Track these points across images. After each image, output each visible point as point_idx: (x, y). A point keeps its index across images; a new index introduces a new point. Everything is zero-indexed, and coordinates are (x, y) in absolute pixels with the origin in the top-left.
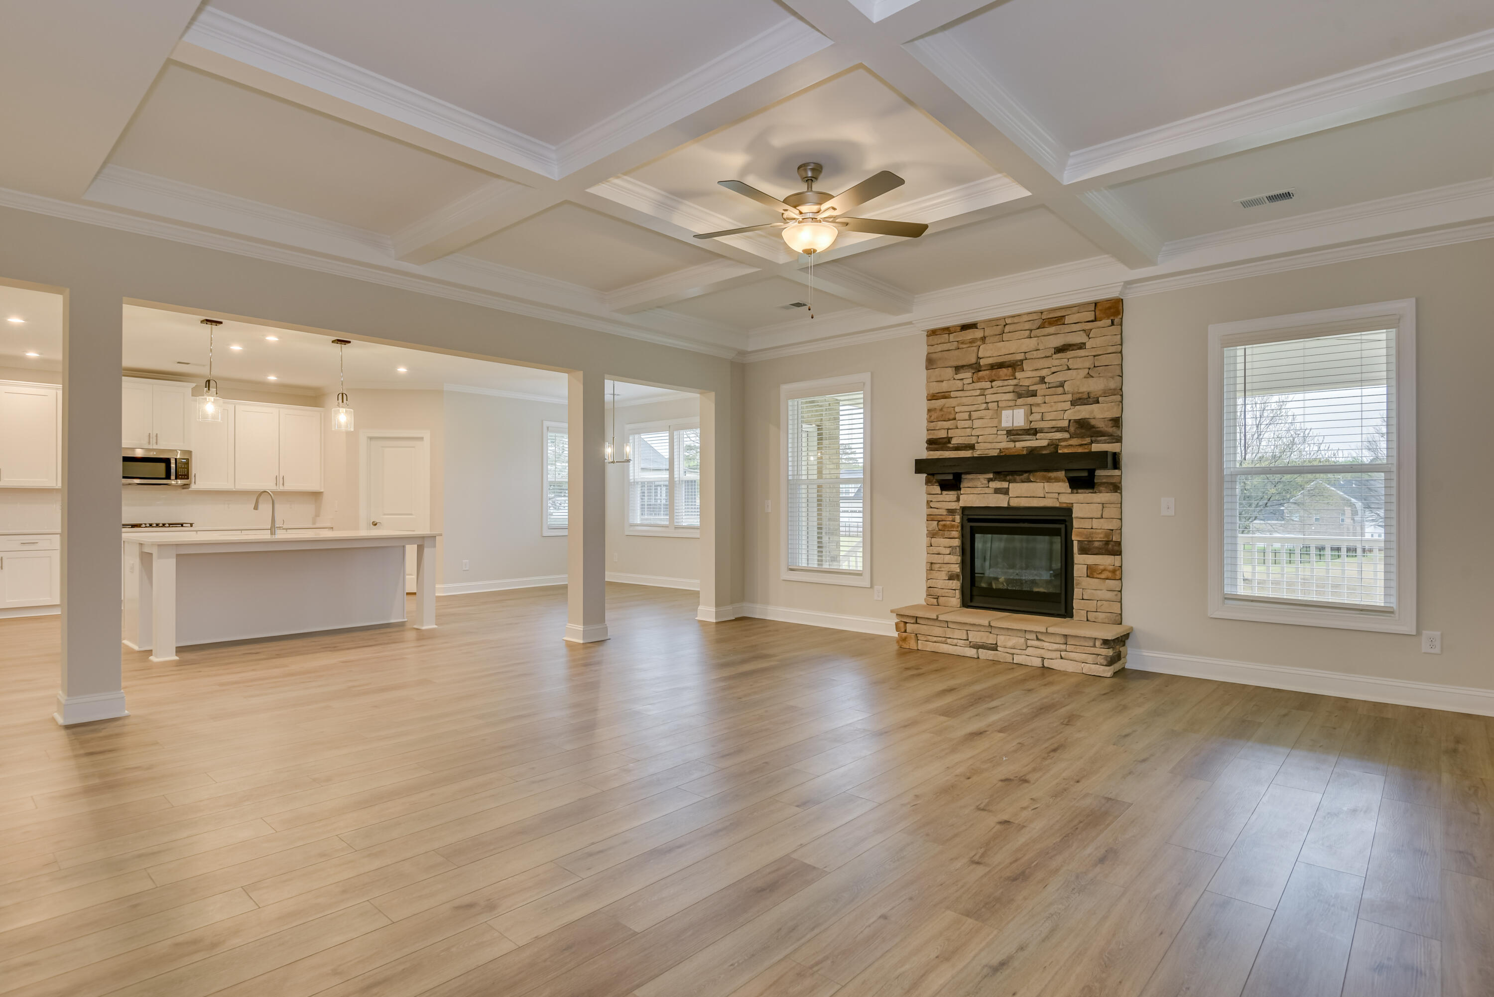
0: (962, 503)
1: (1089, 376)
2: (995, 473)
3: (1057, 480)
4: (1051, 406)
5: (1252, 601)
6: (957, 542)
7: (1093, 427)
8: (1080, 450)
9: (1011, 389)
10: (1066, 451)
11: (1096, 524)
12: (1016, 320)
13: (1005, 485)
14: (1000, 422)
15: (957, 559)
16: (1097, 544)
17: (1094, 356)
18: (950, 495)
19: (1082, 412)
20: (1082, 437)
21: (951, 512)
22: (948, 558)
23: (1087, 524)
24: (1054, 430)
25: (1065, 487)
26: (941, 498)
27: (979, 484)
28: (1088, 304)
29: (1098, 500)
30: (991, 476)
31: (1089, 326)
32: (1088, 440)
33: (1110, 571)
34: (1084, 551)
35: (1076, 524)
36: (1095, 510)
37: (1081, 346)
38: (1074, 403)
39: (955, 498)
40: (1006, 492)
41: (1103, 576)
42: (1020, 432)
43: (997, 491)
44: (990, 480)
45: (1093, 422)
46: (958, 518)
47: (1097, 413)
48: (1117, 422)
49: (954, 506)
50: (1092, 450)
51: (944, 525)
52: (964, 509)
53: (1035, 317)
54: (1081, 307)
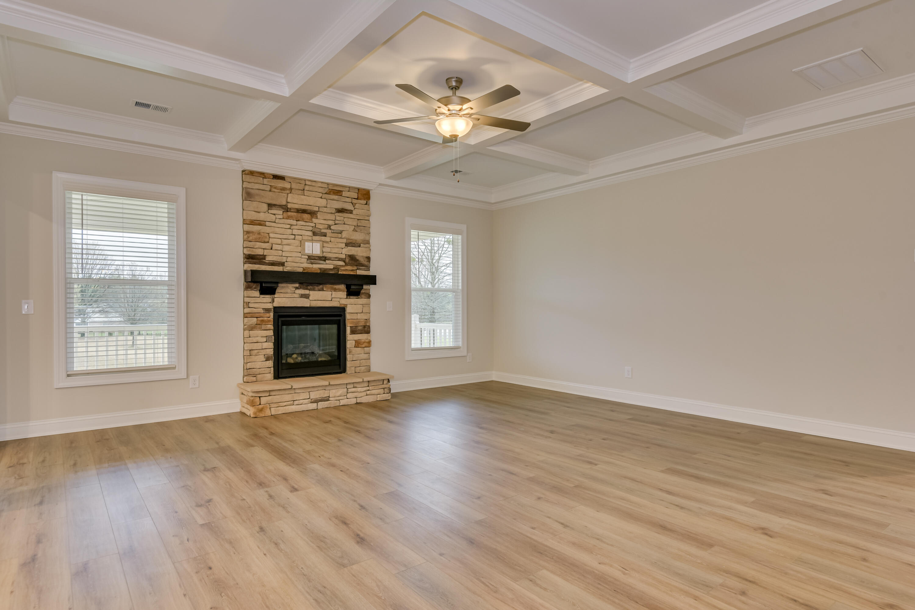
0: (276, 304)
1: (354, 230)
2: (300, 283)
3: (340, 290)
4: (336, 245)
5: (420, 350)
6: (271, 333)
7: (358, 260)
8: (352, 273)
9: (311, 228)
10: (344, 273)
11: (359, 316)
12: (314, 184)
13: (307, 292)
14: (304, 249)
15: (271, 345)
16: (360, 328)
17: (358, 220)
18: (267, 298)
19: (353, 251)
20: (351, 265)
21: (267, 310)
22: (265, 345)
23: (354, 317)
24: (337, 259)
25: (344, 294)
26: (258, 300)
27: (289, 291)
28: (355, 188)
29: (361, 303)
30: (297, 285)
31: (355, 201)
32: (355, 268)
33: (367, 343)
34: (353, 332)
35: (348, 316)
36: (359, 308)
37: (351, 212)
38: (347, 245)
39: (270, 300)
40: (307, 296)
41: (363, 346)
42: (316, 258)
43: (302, 296)
44: (297, 288)
45: (358, 258)
46: (272, 314)
47: (358, 252)
48: (368, 259)
49: (270, 306)
50: (357, 274)
51: (262, 321)
52: (275, 308)
53: (326, 186)
54: (350, 189)
